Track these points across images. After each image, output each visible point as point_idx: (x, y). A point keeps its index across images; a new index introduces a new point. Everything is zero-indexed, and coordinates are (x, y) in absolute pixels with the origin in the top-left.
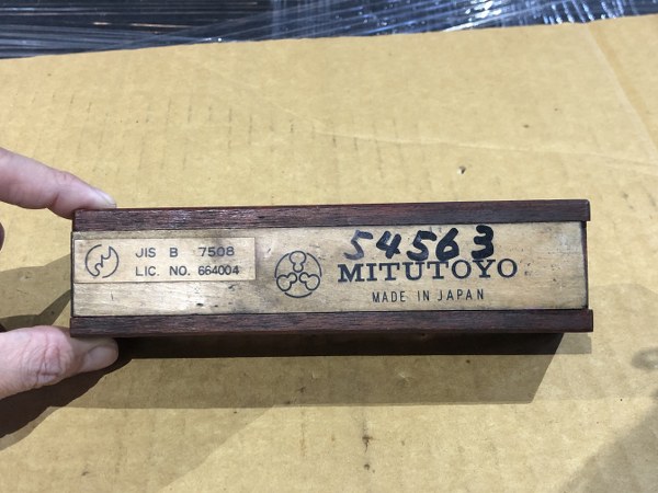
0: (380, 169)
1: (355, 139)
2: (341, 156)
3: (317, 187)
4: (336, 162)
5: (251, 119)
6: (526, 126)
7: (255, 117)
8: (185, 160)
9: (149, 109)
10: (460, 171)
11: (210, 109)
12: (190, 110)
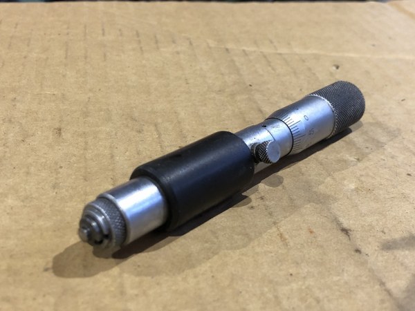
0: (270, 66)
1: (244, 51)
2: (236, 59)
3: (222, 74)
4: (233, 61)
5: (155, 37)
6: (374, 45)
7: (158, 36)
8: (105, 56)
9: (68, 28)
10: (334, 68)
11: (120, 30)
12: (103, 30)
